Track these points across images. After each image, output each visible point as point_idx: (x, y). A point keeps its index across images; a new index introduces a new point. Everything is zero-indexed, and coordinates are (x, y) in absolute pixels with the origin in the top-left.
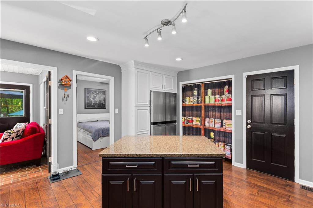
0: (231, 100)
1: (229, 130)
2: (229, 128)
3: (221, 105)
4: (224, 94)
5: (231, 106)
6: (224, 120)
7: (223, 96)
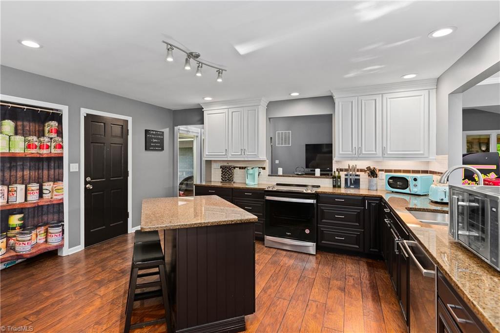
0: (61, 147)
1: (60, 198)
2: (60, 195)
3: (38, 156)
4: (43, 135)
5: (63, 157)
6: (44, 184)
7: (42, 139)
